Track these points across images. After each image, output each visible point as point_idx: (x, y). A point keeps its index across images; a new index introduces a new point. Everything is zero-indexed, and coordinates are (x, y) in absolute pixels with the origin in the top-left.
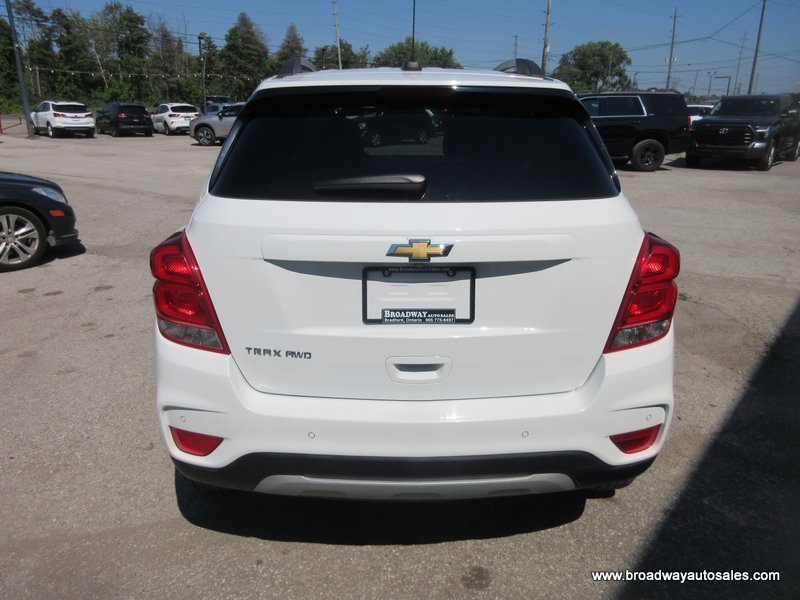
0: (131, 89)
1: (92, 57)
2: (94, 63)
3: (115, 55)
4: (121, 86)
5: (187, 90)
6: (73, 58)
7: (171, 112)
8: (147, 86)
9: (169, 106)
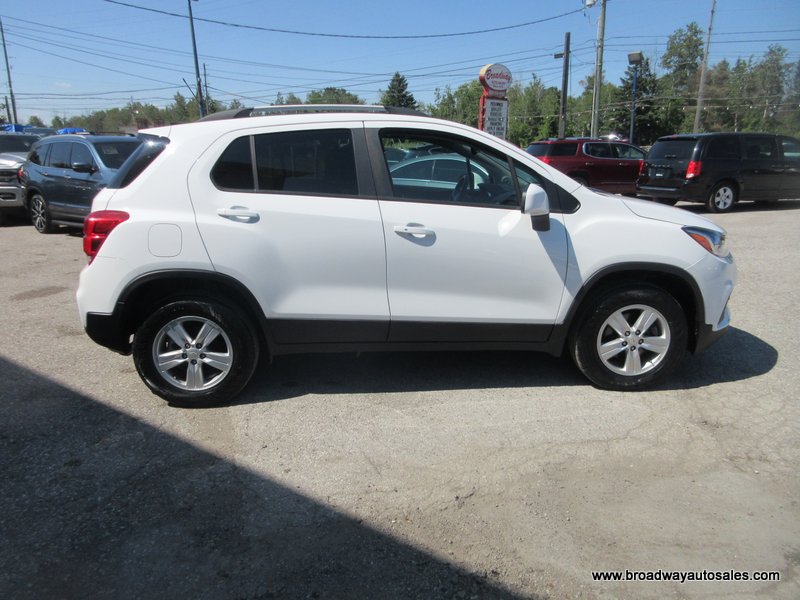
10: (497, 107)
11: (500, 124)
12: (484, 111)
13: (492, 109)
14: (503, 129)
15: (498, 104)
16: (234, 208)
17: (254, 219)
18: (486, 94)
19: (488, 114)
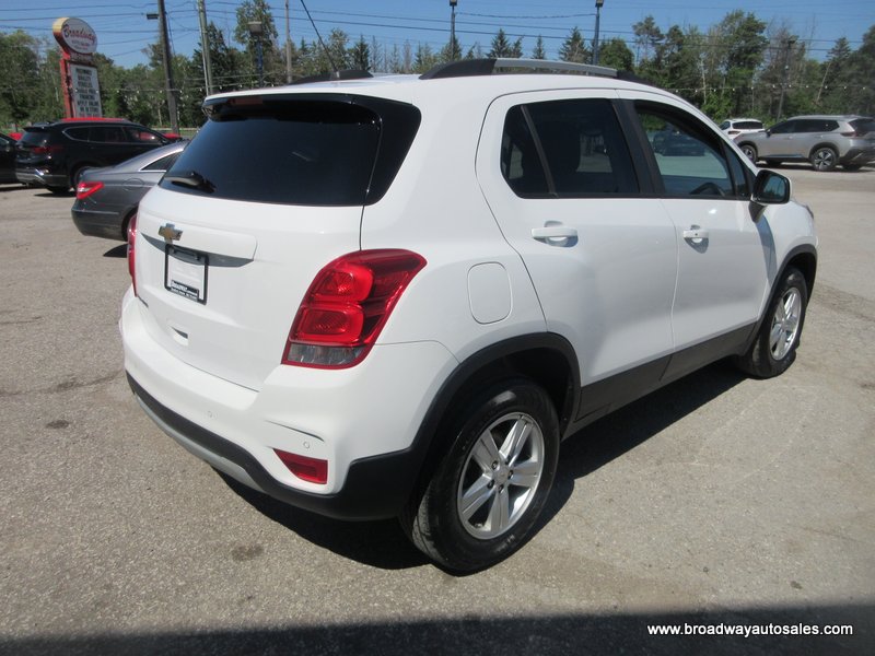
0: (729, 105)
1: (699, 73)
2: (698, 79)
3: (722, 70)
4: (720, 102)
5: (796, 103)
6: (678, 75)
7: (731, 129)
8: (749, 101)
9: (732, 122)
10: (83, 75)
11: (92, 98)
12: (68, 80)
13: (80, 78)
14: (97, 104)
15: (86, 72)
16: (549, 224)
17: (572, 241)
18: (67, 57)
19: (74, 85)
